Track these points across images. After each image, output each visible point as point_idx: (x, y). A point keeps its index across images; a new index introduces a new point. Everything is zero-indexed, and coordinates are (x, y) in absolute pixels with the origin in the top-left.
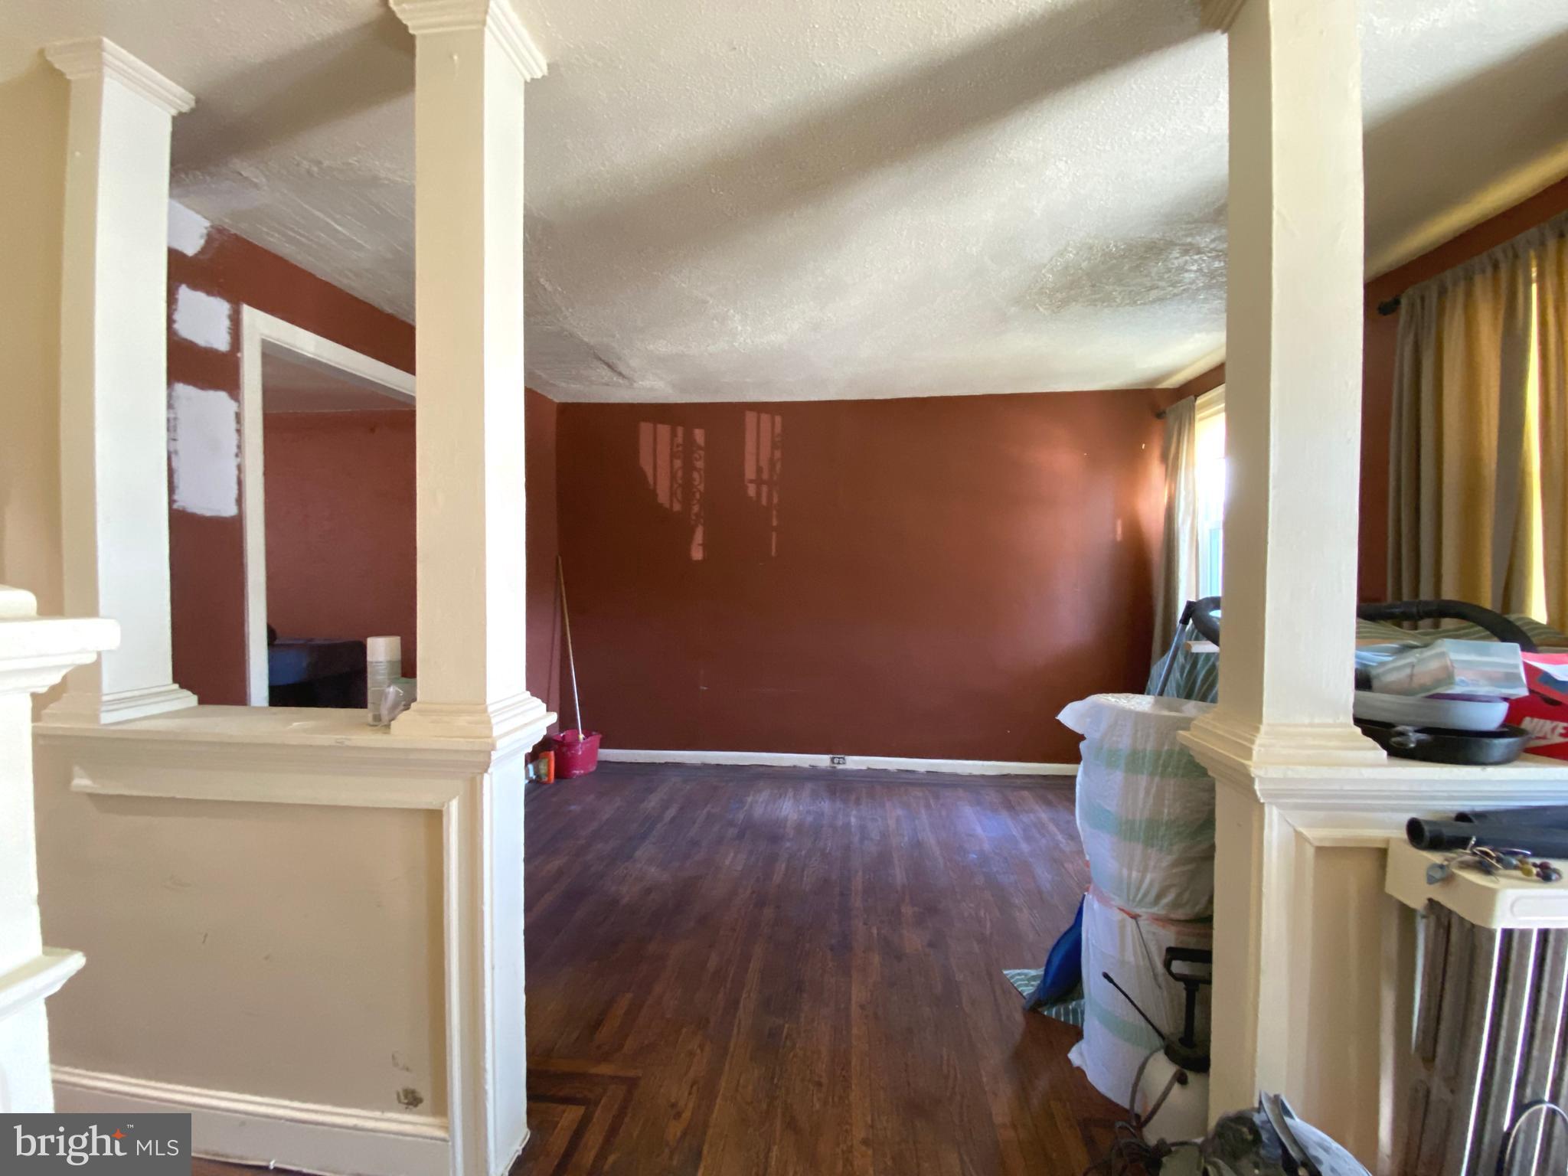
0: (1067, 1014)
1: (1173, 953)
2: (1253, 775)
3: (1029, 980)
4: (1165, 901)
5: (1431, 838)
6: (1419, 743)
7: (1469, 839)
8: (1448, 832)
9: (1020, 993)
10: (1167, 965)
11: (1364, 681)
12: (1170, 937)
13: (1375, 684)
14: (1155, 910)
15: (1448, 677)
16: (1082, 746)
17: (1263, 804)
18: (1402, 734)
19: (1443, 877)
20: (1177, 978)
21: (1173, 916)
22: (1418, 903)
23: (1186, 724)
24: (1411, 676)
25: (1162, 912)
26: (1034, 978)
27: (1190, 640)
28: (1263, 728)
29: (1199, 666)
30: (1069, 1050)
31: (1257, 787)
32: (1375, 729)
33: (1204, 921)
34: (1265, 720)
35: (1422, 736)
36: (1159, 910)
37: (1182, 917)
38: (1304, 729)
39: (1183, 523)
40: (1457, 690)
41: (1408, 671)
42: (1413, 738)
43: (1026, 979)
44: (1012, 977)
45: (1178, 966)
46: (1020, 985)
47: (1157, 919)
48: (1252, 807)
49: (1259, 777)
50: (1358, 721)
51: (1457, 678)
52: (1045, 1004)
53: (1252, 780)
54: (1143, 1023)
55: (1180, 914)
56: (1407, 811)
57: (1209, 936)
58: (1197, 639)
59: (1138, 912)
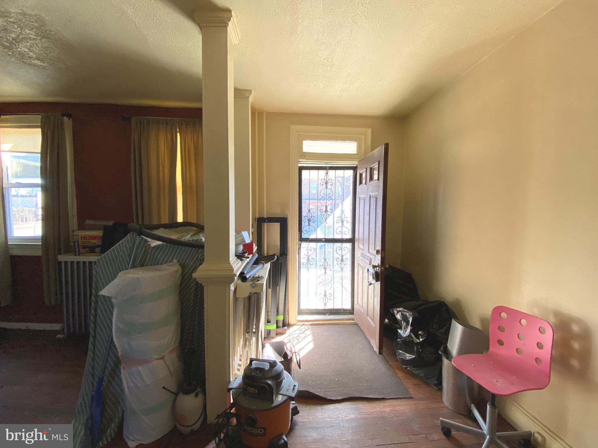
2: (234, 277)
17: (231, 284)
19: (255, 286)
22: (246, 295)
48: (225, 287)
50: (236, 256)
59: (164, 354)
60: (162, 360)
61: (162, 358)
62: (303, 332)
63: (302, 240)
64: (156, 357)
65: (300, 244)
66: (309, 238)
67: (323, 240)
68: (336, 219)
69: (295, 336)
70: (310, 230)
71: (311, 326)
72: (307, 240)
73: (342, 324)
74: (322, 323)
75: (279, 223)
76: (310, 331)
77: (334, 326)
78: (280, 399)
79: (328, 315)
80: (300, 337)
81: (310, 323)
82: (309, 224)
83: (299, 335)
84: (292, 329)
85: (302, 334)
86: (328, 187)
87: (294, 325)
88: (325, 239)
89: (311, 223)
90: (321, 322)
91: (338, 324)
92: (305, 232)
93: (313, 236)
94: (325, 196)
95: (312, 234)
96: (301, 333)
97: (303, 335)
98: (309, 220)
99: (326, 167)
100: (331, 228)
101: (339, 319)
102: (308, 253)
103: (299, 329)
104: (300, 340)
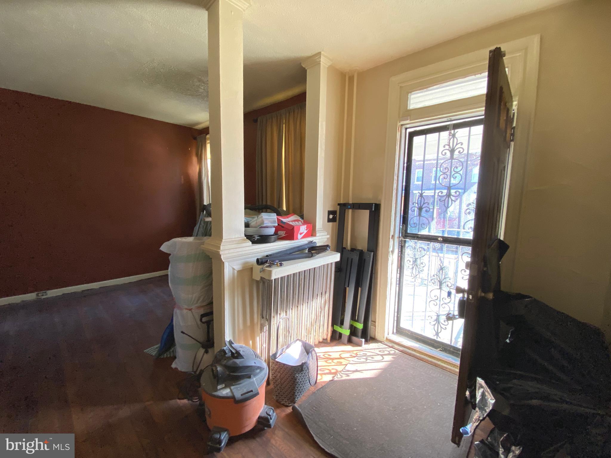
0: (170, 354)
1: (202, 316)
2: (221, 254)
3: (155, 349)
4: (200, 301)
5: (261, 262)
6: (257, 239)
7: (268, 261)
8: (264, 260)
9: (152, 355)
10: (201, 320)
11: (247, 225)
12: (202, 311)
13: (250, 226)
14: (197, 305)
15: (263, 222)
16: (170, 257)
17: (224, 262)
18: (254, 237)
19: (263, 271)
20: (203, 323)
21: (202, 305)
22: (258, 279)
23: (203, 243)
24: (256, 223)
25: (200, 305)
26: (157, 348)
27: (205, 217)
28: (223, 241)
29: (208, 226)
30: (171, 364)
31: (222, 257)
32: (249, 237)
33: (211, 303)
34: (223, 238)
35: (259, 237)
36: (198, 304)
37: (205, 304)
38: (233, 240)
39: (204, 179)
40: (265, 225)
41: (255, 222)
42: (257, 238)
43: (153, 350)
44: (148, 352)
45: (204, 319)
46: (151, 353)
47: (199, 307)
48: (221, 264)
49: (222, 254)
50: (246, 236)
51: (265, 222)
52: (162, 354)
53: (220, 256)
54: (195, 342)
55: (204, 304)
56: (256, 257)
57: (212, 308)
58: (207, 217)
59: (191, 308)
60: (190, 311)
61: (190, 310)
62: (382, 355)
63: (406, 235)
64: (186, 307)
65: (405, 242)
66: (419, 233)
67: (439, 239)
68: (464, 207)
69: (369, 354)
70: (421, 223)
71: (401, 352)
72: (416, 237)
73: (451, 371)
74: (420, 357)
75: (369, 210)
76: (392, 358)
77: (434, 368)
78: (225, 393)
79: (440, 350)
80: (373, 358)
81: (401, 349)
82: (420, 215)
83: (372, 355)
84: (372, 345)
85: (380, 356)
86: (455, 156)
87: (381, 342)
88: (443, 237)
89: (423, 213)
90: (418, 354)
91: (445, 369)
92: (413, 226)
93: (424, 232)
94: (449, 172)
95: (424, 228)
96: (378, 355)
97: (379, 358)
98: (420, 209)
99: (449, 125)
100: (455, 222)
101: (449, 363)
102: (415, 255)
103: (380, 350)
104: (368, 361)
